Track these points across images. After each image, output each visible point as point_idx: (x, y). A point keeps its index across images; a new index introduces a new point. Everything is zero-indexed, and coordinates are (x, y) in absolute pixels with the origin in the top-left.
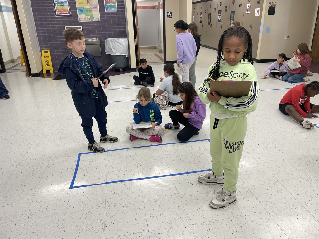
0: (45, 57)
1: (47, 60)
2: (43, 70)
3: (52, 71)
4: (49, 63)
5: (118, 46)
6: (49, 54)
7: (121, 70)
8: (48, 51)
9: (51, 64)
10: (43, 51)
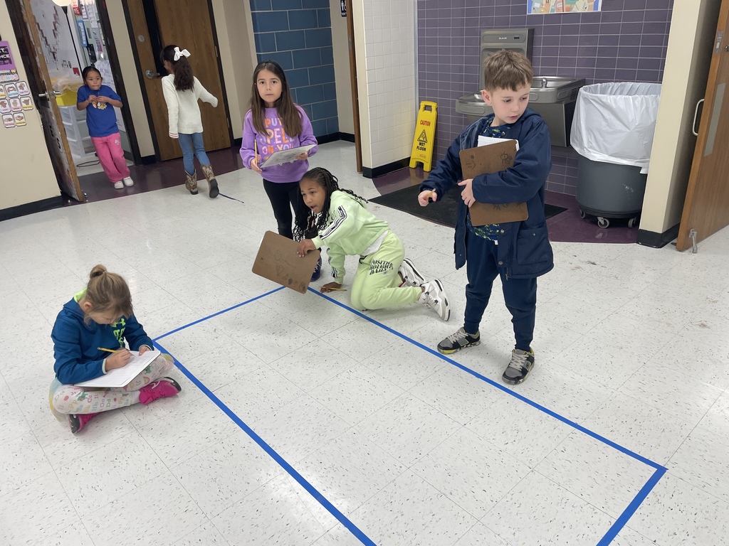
0: (423, 123)
1: (424, 132)
2: (410, 158)
3: (427, 167)
4: (426, 141)
5: (604, 123)
6: (431, 116)
7: (601, 220)
8: (434, 105)
9: (429, 146)
10: (423, 104)
